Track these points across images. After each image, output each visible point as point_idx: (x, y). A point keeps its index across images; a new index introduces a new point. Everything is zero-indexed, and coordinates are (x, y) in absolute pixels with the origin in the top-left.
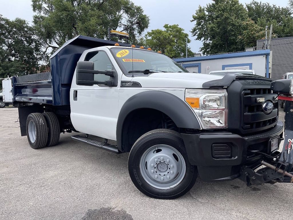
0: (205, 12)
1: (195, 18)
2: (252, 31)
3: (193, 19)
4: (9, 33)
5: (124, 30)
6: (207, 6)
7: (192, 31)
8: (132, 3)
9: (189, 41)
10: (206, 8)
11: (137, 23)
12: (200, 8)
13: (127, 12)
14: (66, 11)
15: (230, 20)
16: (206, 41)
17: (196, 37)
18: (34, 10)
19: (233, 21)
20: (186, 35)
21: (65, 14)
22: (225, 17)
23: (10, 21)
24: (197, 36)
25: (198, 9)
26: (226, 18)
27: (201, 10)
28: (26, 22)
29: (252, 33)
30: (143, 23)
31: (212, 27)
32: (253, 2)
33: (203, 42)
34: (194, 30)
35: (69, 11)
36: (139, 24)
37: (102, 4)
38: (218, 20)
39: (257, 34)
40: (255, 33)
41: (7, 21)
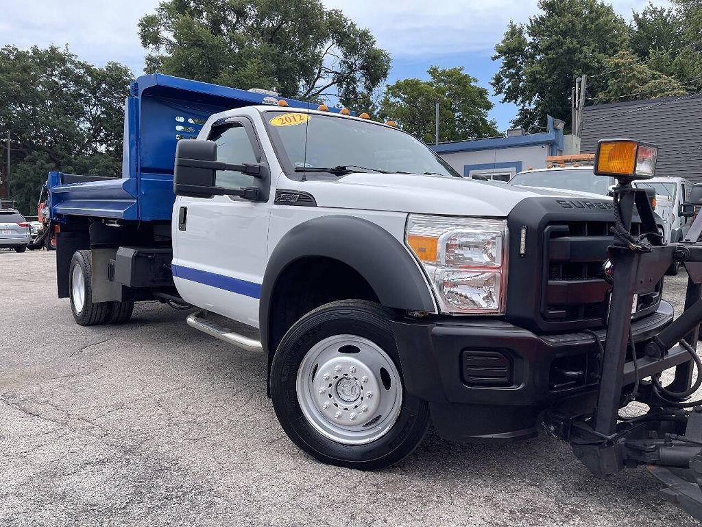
0: (526, 36)
1: (502, 52)
2: (628, 81)
3: (497, 54)
4: (94, 93)
5: (333, 83)
6: (531, 21)
7: (493, 81)
8: (352, 24)
9: (488, 106)
10: (528, 27)
11: (362, 67)
12: (513, 27)
13: (340, 43)
14: (198, 45)
15: (578, 55)
16: (527, 104)
17: (503, 96)
18: (145, 45)
19: (586, 57)
20: (482, 93)
21: (195, 52)
22: (568, 47)
23: (96, 69)
24: (505, 93)
25: (508, 30)
26: (571, 51)
27: (514, 32)
28: (130, 72)
29: (630, 85)
30: (375, 67)
31: (533, 72)
32: (651, 8)
33: (520, 107)
34: (498, 80)
35: (204, 47)
36: (368, 70)
37: (278, 29)
38: (550, 56)
39: (641, 88)
40: (637, 85)
41: (89, 70)
